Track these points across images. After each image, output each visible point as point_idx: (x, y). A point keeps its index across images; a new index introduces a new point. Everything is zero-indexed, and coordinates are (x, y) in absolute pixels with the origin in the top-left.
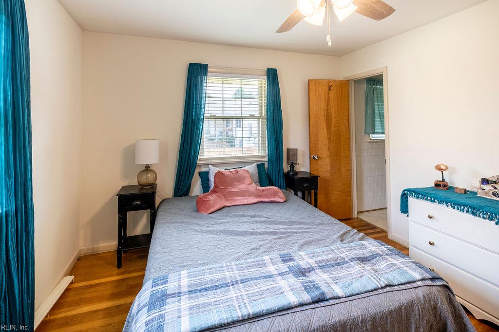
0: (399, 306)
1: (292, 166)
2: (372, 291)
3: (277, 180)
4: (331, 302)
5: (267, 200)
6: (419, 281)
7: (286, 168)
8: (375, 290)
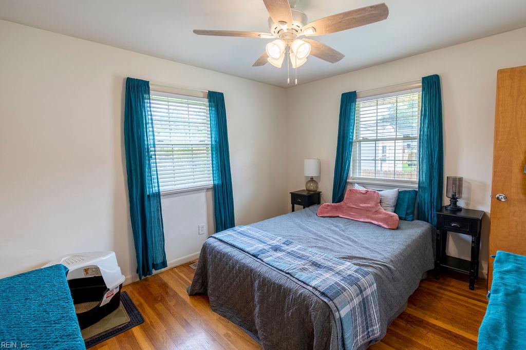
0: (281, 285)
1: (454, 199)
2: (279, 270)
3: (430, 213)
4: (258, 260)
5: (376, 223)
6: (311, 286)
7: (447, 201)
8: (281, 271)
